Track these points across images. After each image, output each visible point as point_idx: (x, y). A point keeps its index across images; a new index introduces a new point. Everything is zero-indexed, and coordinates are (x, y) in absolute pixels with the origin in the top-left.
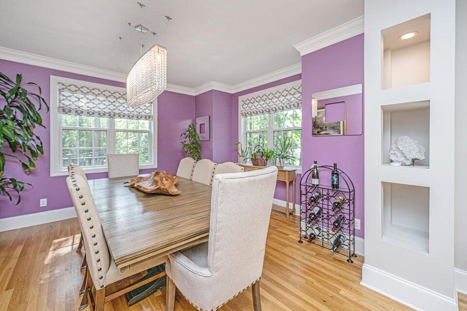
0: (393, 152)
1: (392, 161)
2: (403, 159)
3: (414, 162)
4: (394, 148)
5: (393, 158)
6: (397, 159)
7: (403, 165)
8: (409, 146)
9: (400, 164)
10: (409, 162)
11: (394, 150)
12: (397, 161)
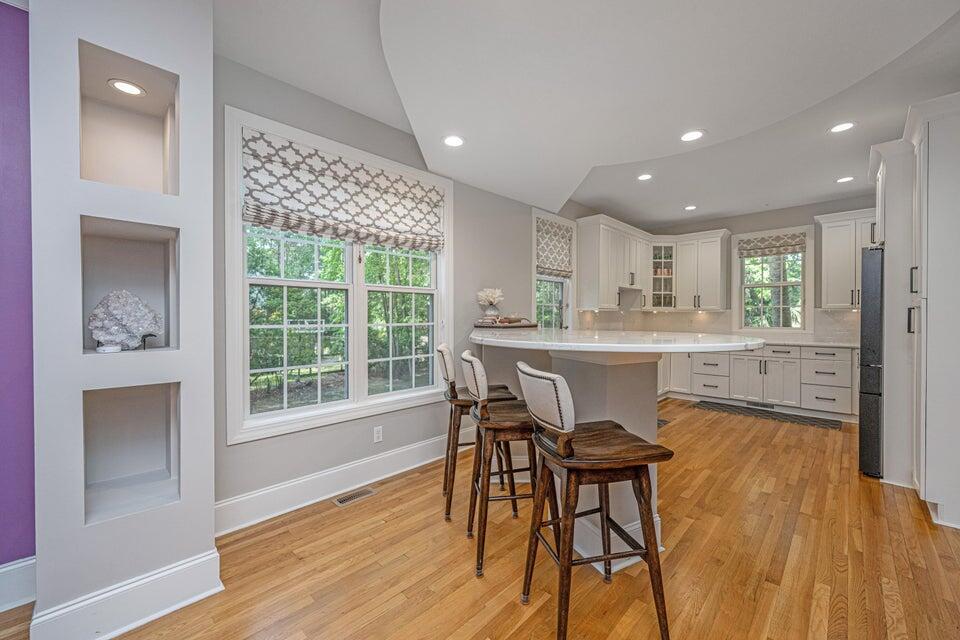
0: (99, 324)
1: (99, 344)
2: (122, 337)
3: (147, 342)
4: (101, 316)
5: (100, 336)
6: (108, 338)
7: (125, 348)
8: (135, 310)
9: (119, 348)
10: (135, 343)
11: (102, 320)
12: (111, 343)
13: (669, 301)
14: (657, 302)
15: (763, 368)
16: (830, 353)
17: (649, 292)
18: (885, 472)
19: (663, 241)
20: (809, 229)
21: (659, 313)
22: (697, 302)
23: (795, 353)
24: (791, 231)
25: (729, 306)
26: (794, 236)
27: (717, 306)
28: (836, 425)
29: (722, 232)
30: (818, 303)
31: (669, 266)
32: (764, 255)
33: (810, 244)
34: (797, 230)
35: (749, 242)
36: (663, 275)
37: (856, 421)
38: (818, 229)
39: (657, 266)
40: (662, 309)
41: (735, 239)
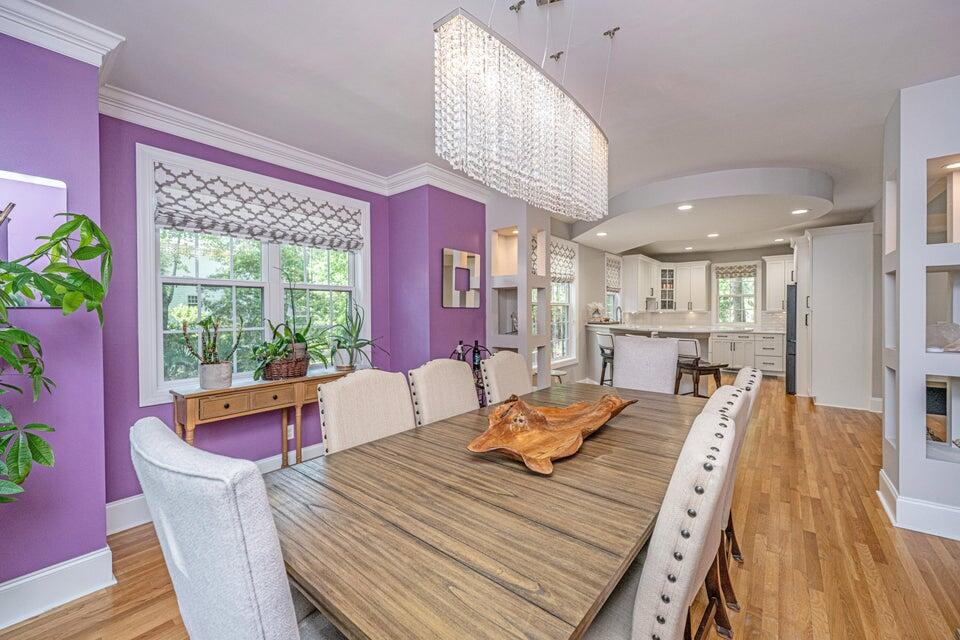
13: (671, 305)
14: (664, 306)
15: (733, 347)
16: (771, 337)
17: (659, 299)
18: (797, 390)
19: (668, 266)
20: (758, 263)
21: (664, 313)
22: (690, 306)
23: (751, 338)
24: (748, 263)
25: (710, 308)
26: (750, 267)
27: (703, 308)
28: (775, 378)
29: (706, 263)
30: (764, 308)
31: (672, 282)
32: (731, 277)
33: (759, 271)
34: (752, 263)
35: (722, 268)
36: (668, 288)
37: (784, 375)
38: (764, 264)
39: (663, 282)
40: (667, 310)
41: (714, 266)
